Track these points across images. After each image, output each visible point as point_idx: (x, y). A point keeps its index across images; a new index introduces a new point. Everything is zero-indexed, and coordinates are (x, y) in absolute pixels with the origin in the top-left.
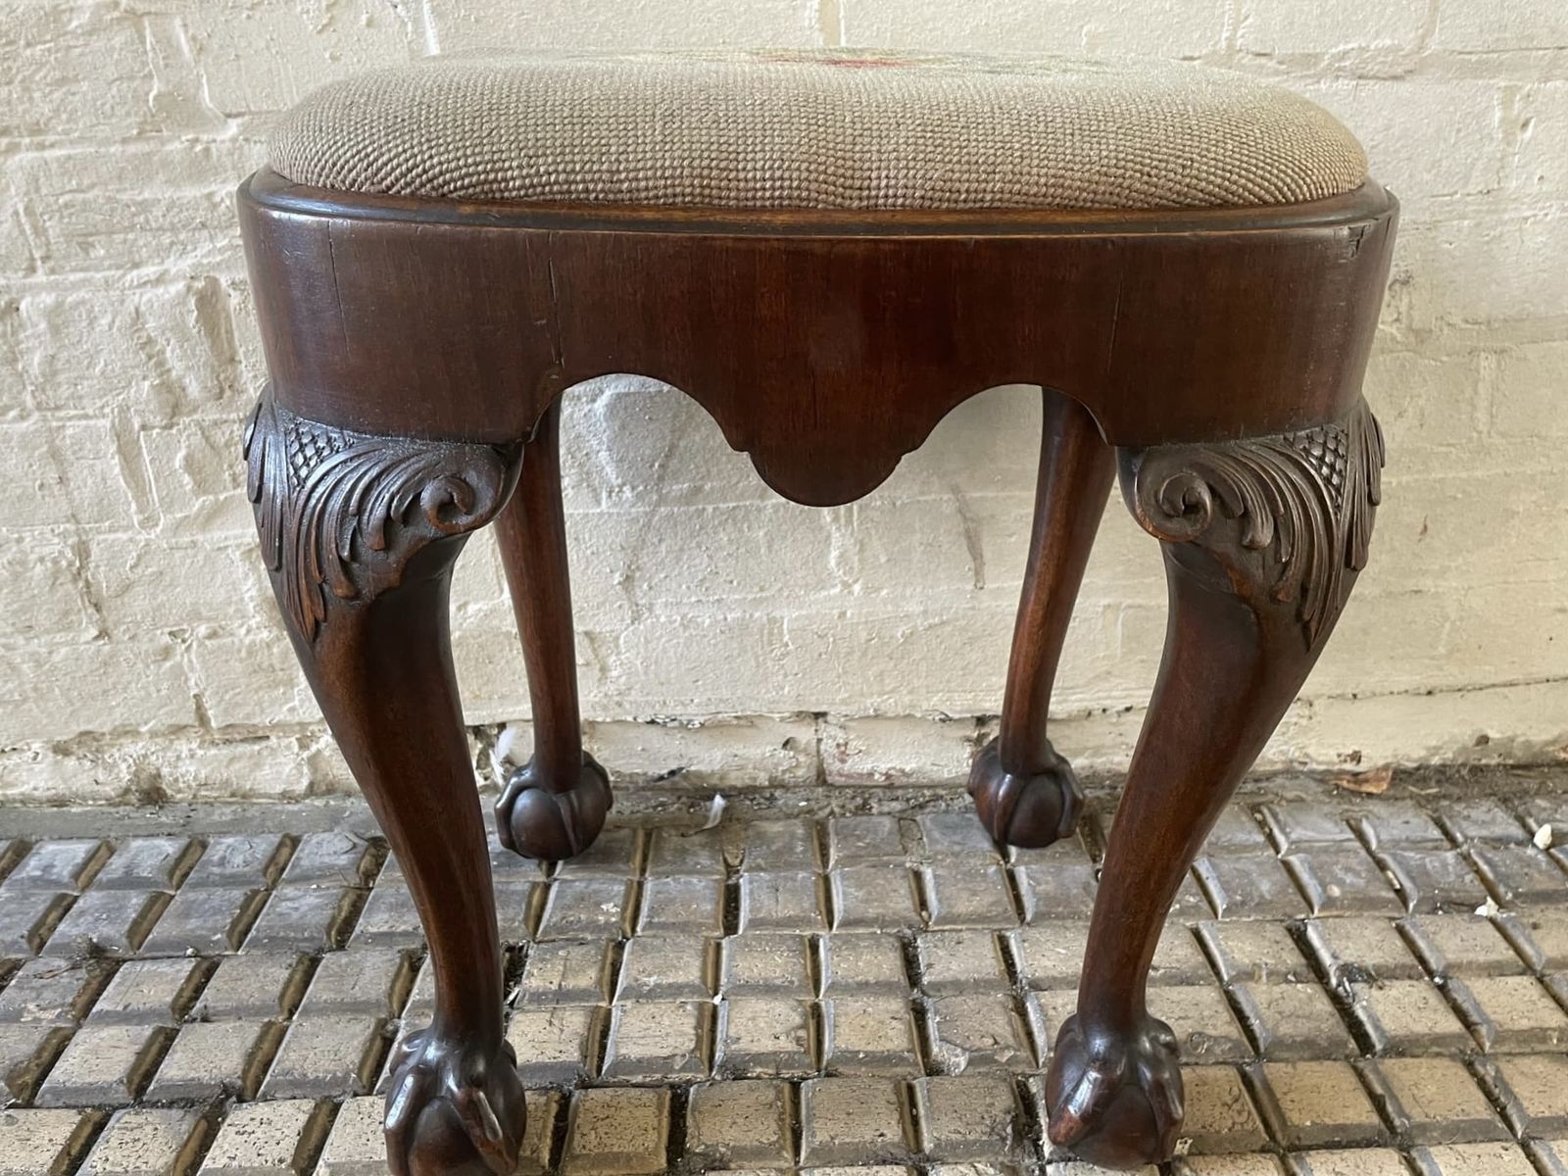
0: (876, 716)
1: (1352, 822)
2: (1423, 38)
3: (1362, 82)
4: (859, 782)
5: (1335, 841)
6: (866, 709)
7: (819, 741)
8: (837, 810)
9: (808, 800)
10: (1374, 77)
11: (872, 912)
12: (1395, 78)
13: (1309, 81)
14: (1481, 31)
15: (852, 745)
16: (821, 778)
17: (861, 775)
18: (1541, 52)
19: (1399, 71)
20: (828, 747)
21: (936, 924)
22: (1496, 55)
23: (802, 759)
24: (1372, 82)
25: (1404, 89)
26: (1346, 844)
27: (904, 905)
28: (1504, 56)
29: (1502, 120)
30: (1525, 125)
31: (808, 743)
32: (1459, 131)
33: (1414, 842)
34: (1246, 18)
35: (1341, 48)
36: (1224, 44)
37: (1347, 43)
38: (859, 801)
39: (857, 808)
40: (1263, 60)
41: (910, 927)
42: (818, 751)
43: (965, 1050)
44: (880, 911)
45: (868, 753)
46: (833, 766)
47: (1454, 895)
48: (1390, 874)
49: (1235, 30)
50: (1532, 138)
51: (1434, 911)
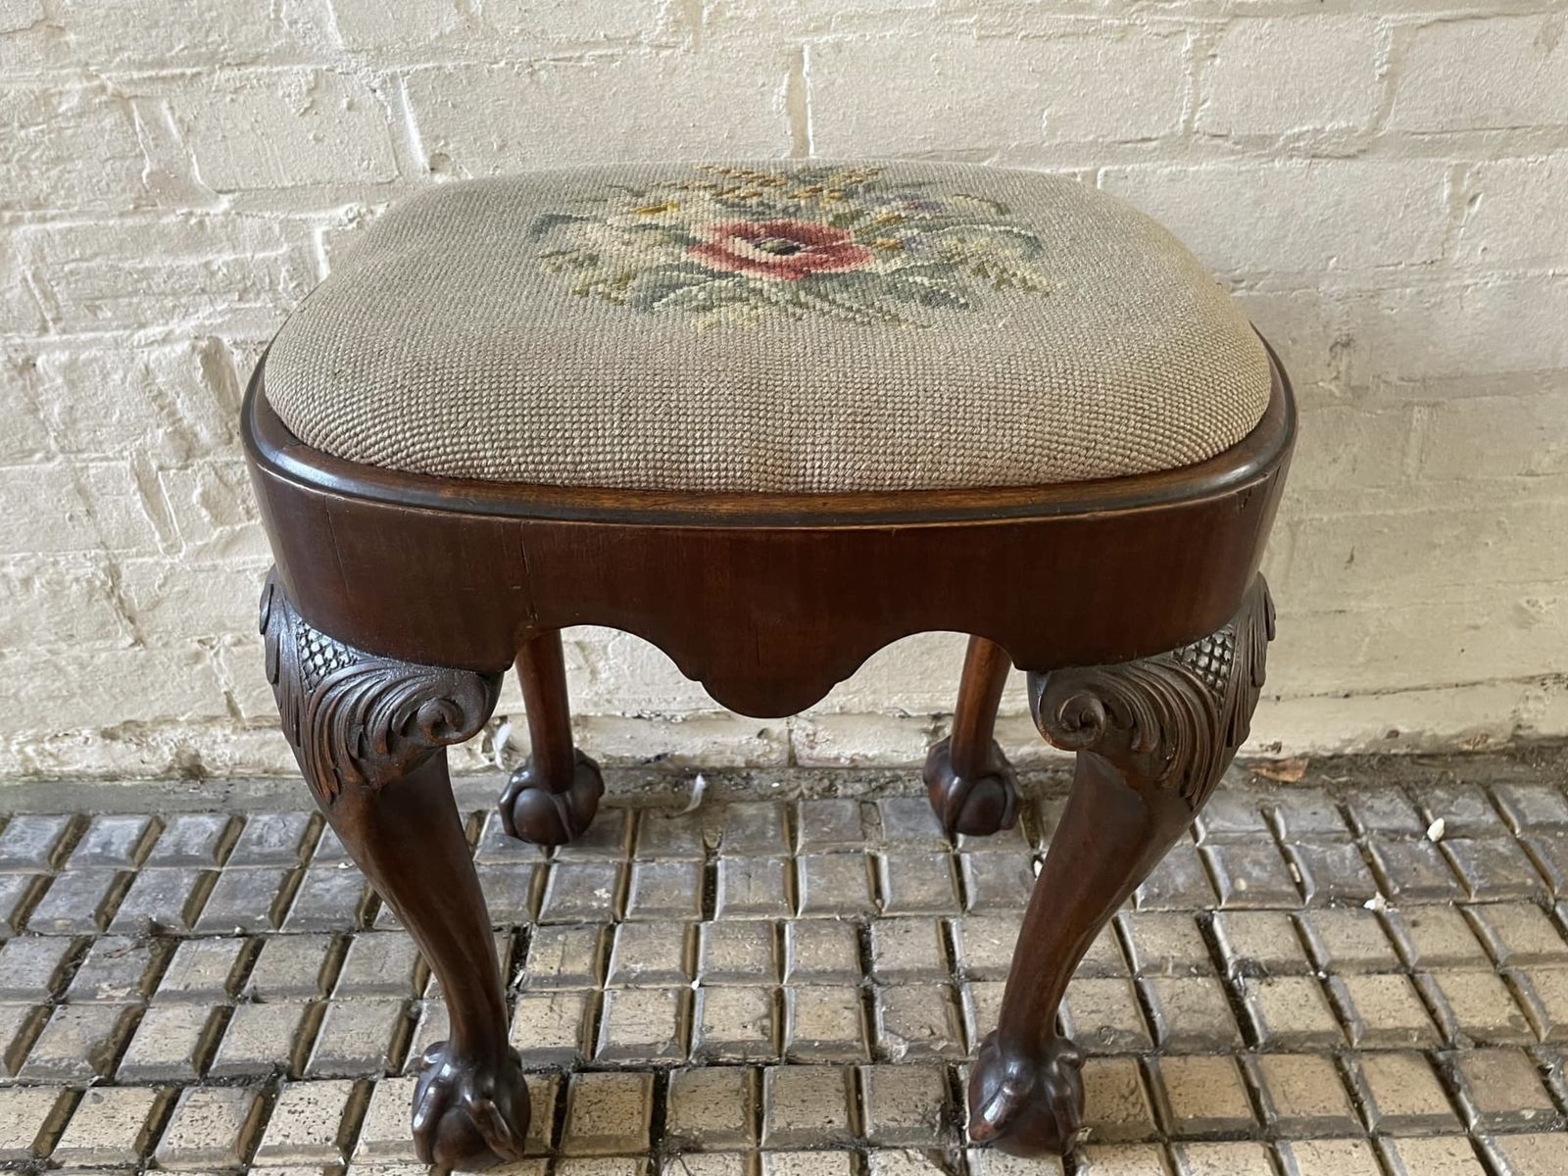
0: (842, 714)
1: (1267, 812)
2: (1378, 120)
3: (1315, 161)
4: (826, 765)
5: (1248, 832)
6: (833, 707)
7: (791, 731)
8: (806, 792)
9: (780, 781)
10: (1327, 156)
11: (832, 901)
12: (1348, 157)
13: (1264, 160)
14: (1436, 112)
15: (820, 735)
16: (792, 760)
17: (829, 759)
18: (1494, 132)
19: (1352, 150)
20: (798, 736)
21: (889, 910)
22: (1449, 135)
23: (775, 745)
24: (1324, 161)
25: (1356, 167)
26: (1259, 835)
27: (861, 894)
28: (1457, 136)
29: (1451, 197)
30: (1473, 199)
31: (780, 733)
32: (1407, 206)
33: (1319, 833)
34: (1205, 101)
35: (1296, 130)
36: (1181, 126)
37: (1302, 125)
38: (826, 782)
39: (824, 790)
40: (1219, 141)
41: (865, 914)
42: (790, 740)
43: (905, 1039)
44: (840, 899)
45: (834, 742)
46: (803, 752)
47: (1347, 890)
48: (1293, 867)
49: (1193, 113)
50: (1479, 212)
51: (1326, 906)
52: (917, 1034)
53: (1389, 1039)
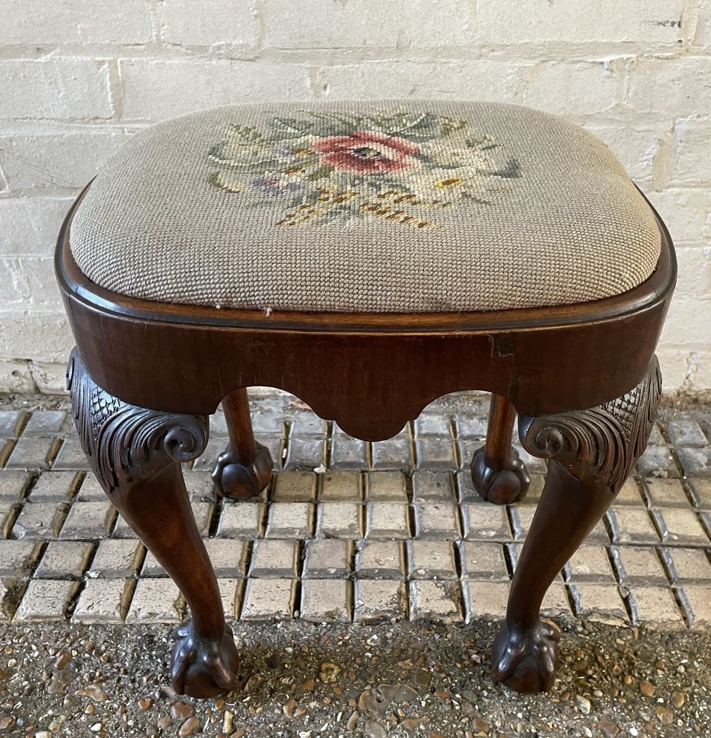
0: (55, 363)
1: (287, 423)
2: (260, 40)
3: (233, 61)
4: (57, 393)
5: (271, 433)
6: (50, 359)
7: (31, 372)
8: (41, 407)
9: (28, 401)
10: (238, 59)
11: (23, 461)
12: (250, 60)
13: (206, 59)
14: (291, 38)
15: (49, 375)
16: (37, 389)
17: (57, 390)
18: (326, 50)
19: (251, 57)
20: (36, 376)
21: (55, 467)
22: (301, 51)
23: (24, 381)
24: (239, 62)
25: (256, 66)
26: (276, 434)
27: (41, 458)
28: (305, 52)
29: (312, 85)
30: (325, 88)
31: (25, 373)
32: (290, 89)
33: (309, 435)
34: (163, 25)
35: (217, 44)
36: (154, 38)
37: (219, 41)
38: (55, 402)
39: (52, 406)
40: (178, 48)
41: (41, 468)
42: (32, 378)
43: (25, 528)
44: (28, 460)
45: (57, 379)
46: (42, 385)
47: (305, 462)
48: (285, 450)
49: (159, 31)
50: (329, 95)
51: (294, 470)
52: (32, 526)
53: (283, 533)
